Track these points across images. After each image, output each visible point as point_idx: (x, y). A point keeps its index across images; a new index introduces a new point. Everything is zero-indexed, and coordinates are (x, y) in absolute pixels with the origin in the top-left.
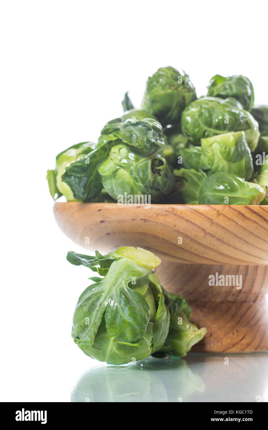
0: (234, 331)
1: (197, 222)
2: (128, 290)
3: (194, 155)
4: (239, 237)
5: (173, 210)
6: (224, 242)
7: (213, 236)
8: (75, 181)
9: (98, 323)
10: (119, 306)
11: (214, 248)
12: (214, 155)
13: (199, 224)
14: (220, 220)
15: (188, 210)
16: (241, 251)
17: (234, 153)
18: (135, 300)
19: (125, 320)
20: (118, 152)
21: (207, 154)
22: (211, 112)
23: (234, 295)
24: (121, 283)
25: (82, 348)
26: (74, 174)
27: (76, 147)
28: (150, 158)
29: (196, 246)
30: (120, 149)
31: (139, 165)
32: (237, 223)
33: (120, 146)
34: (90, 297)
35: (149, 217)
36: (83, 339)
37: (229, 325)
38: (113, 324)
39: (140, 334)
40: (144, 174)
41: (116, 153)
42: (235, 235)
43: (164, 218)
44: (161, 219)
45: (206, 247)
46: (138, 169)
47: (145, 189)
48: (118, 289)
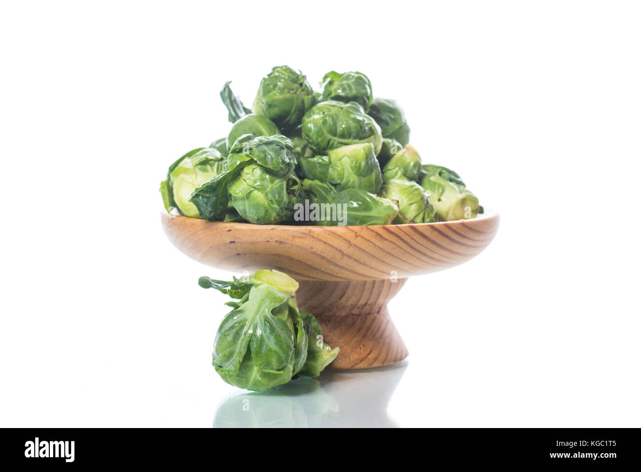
0: (361, 346)
1: (334, 244)
2: (271, 317)
3: (318, 165)
4: (375, 258)
5: (310, 232)
6: (360, 263)
7: (350, 257)
8: (203, 201)
9: (244, 352)
10: (264, 335)
11: (351, 268)
12: (344, 169)
13: (336, 246)
14: (358, 242)
15: (325, 232)
16: (376, 270)
17: (365, 167)
18: (279, 327)
19: (271, 349)
20: (251, 174)
21: (337, 168)
22: (335, 119)
23: (359, 308)
24: (264, 311)
25: (224, 377)
26: (202, 194)
27: (189, 155)
28: (285, 179)
29: (332, 267)
30: (254, 169)
31: (274, 187)
32: (374, 244)
33: (253, 166)
34: (234, 325)
35: (285, 239)
36: (226, 368)
37: (355, 339)
38: (258, 353)
39: (285, 361)
40: (279, 196)
41: (249, 174)
42: (373, 256)
43: (300, 241)
44: (297, 242)
45: (342, 268)
46: (273, 191)
47: (280, 210)
48: (262, 317)
